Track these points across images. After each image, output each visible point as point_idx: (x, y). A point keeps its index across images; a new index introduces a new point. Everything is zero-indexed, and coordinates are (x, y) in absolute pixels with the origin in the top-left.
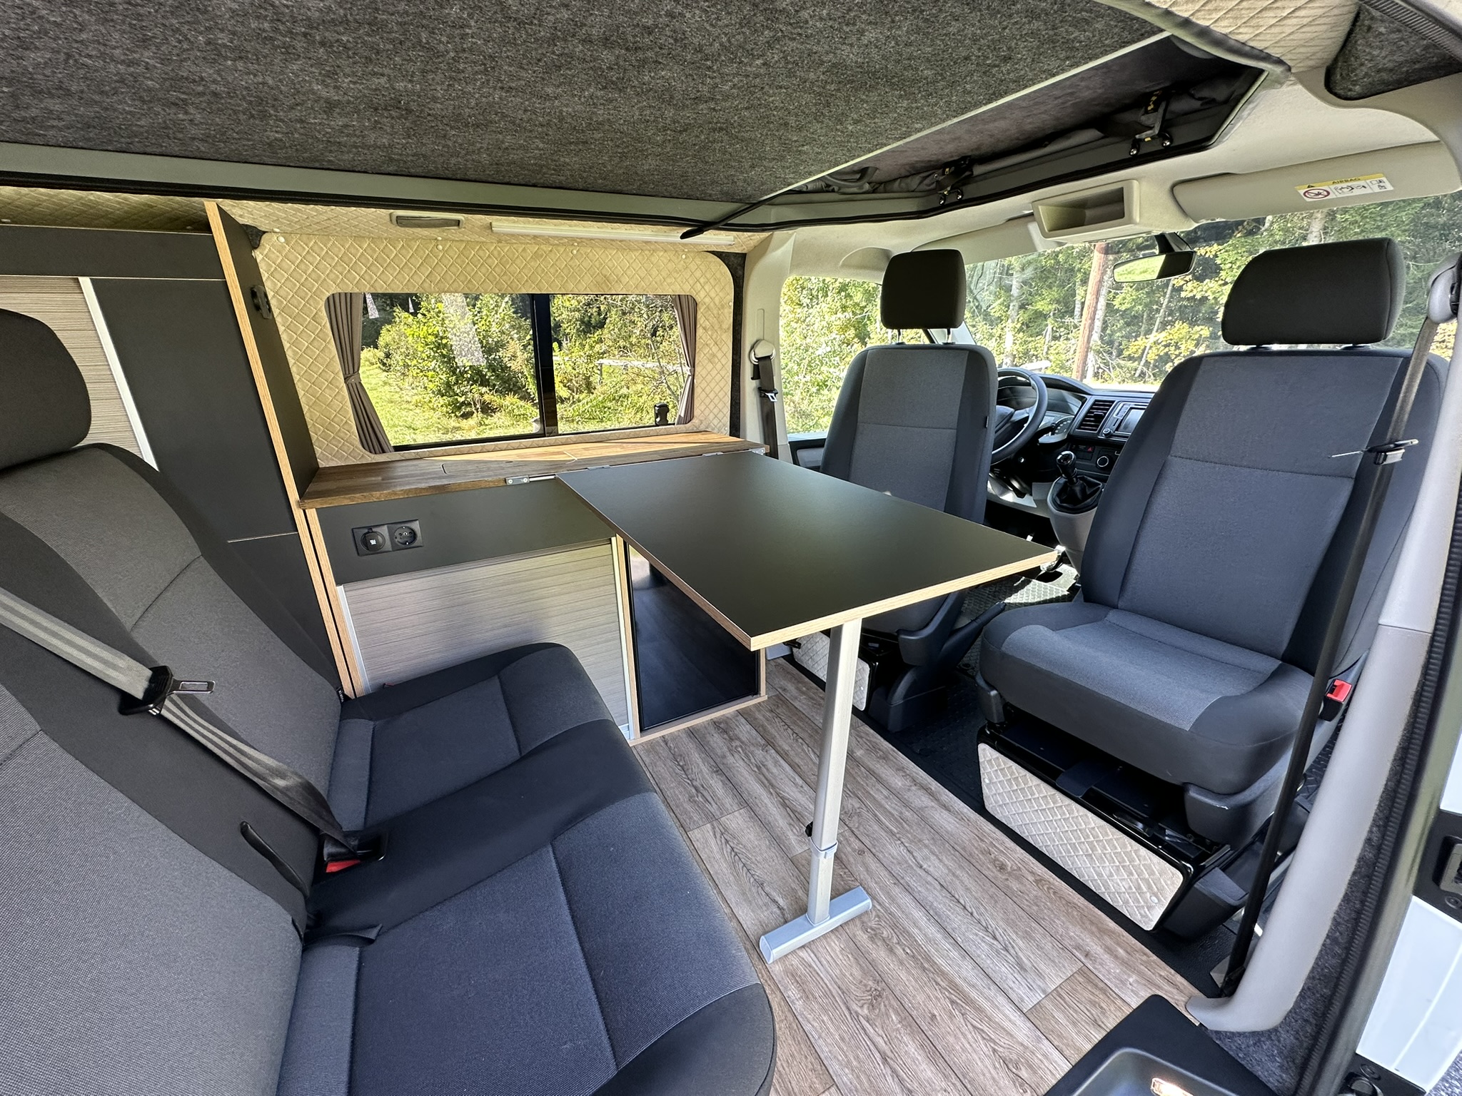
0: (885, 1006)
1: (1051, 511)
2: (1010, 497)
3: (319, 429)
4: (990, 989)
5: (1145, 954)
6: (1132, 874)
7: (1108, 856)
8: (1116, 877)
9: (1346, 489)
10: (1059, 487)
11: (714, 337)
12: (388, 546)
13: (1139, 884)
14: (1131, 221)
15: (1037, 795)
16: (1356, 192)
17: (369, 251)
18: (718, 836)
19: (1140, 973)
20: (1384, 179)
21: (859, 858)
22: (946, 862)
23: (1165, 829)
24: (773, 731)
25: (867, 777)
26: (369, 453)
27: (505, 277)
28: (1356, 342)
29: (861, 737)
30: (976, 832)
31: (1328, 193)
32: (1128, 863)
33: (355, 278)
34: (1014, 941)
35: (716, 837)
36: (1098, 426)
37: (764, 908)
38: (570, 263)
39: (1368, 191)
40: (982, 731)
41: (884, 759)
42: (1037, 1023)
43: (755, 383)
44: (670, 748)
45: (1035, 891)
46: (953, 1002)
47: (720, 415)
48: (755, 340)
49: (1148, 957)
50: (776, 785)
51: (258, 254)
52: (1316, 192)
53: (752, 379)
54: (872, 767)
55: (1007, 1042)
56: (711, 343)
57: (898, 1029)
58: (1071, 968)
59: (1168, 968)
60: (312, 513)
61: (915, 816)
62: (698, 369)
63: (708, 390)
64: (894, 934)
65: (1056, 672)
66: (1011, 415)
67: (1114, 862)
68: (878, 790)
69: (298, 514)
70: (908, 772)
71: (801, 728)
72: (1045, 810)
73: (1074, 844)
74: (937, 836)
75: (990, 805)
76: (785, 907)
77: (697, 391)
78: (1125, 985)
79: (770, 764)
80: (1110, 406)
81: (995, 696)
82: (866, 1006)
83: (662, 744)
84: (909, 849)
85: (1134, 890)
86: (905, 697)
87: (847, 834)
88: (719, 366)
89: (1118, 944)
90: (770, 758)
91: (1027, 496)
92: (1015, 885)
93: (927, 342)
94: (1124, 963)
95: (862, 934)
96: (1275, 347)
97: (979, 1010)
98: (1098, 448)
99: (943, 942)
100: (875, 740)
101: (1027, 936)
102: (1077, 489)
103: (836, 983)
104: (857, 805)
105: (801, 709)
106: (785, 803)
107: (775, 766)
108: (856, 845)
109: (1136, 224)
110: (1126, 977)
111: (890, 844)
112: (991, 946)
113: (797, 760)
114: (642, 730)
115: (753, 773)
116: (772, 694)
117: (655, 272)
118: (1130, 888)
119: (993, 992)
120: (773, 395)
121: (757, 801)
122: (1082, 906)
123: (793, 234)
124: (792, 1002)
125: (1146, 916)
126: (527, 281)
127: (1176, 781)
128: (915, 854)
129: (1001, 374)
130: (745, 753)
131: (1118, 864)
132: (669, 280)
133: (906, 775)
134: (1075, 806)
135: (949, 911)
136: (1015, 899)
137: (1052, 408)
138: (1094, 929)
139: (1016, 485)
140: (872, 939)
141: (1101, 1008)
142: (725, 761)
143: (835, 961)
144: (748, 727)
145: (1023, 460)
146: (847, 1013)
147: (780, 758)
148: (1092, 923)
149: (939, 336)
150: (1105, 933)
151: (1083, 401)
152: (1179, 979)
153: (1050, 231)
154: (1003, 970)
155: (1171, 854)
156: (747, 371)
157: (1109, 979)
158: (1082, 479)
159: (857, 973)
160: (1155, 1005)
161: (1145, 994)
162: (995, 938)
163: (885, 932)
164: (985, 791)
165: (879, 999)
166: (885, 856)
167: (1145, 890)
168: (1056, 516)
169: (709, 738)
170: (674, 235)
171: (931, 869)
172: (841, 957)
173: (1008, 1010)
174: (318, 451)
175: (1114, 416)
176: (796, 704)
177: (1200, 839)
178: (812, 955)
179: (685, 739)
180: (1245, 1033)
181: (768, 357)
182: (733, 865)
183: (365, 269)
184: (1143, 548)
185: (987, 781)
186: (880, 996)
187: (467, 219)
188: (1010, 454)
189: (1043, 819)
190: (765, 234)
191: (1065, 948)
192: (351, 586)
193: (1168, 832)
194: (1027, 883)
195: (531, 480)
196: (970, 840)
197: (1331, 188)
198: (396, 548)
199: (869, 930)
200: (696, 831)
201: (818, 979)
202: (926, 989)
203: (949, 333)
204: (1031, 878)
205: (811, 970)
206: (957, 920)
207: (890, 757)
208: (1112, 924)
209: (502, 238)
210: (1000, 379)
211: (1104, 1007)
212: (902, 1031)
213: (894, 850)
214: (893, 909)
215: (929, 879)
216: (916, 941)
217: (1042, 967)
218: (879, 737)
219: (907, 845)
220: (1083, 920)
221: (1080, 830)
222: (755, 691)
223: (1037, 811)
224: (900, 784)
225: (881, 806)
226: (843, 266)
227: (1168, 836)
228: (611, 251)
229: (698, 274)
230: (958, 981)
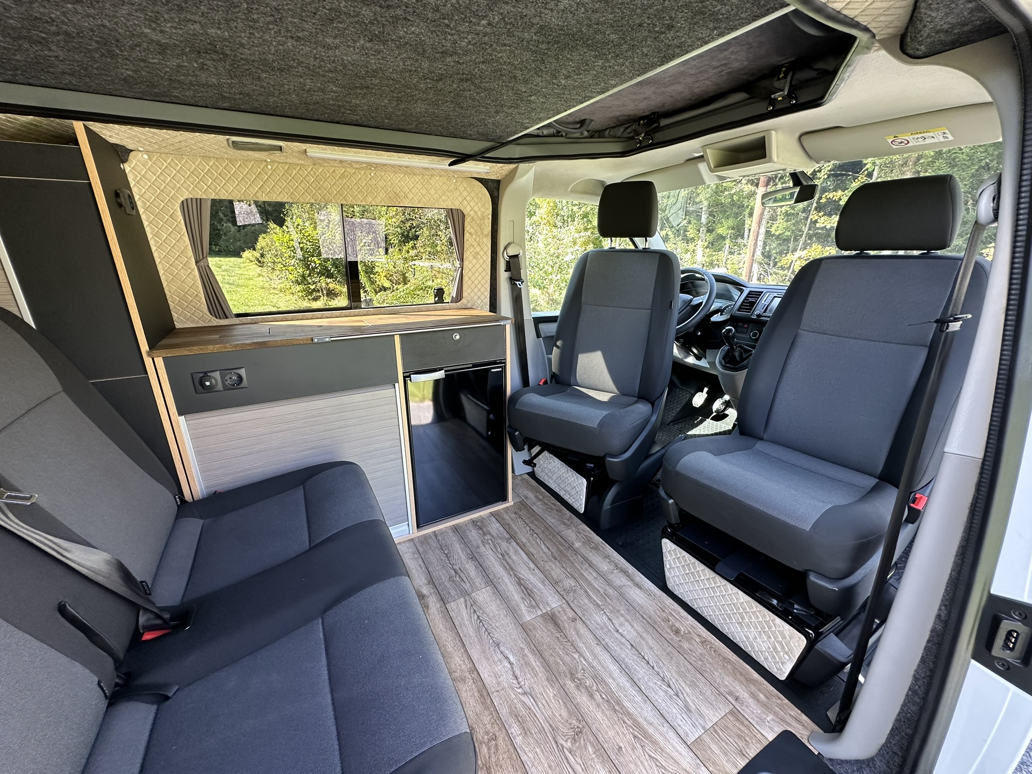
0: (584, 740)
1: (719, 370)
2: (691, 360)
3: (176, 299)
4: (663, 726)
5: (779, 698)
6: (770, 638)
7: (753, 623)
8: (759, 639)
9: (923, 354)
10: (723, 353)
11: (477, 240)
12: (220, 386)
13: (775, 645)
14: (770, 161)
15: (703, 578)
16: (928, 141)
17: (214, 167)
18: (468, 607)
19: (775, 714)
20: (947, 131)
21: (572, 624)
22: (636, 627)
23: (794, 604)
24: (515, 528)
25: (582, 563)
26: (215, 318)
27: (319, 191)
28: (929, 250)
29: (580, 533)
30: (659, 604)
31: (908, 142)
32: (767, 629)
33: (204, 187)
34: (683, 688)
35: (467, 608)
36: (751, 310)
37: (499, 663)
38: (369, 182)
39: (935, 140)
40: (665, 530)
41: (595, 549)
42: (698, 753)
43: (507, 274)
44: (438, 541)
45: (701, 650)
46: (635, 737)
47: (482, 297)
48: (507, 243)
49: (782, 700)
50: (515, 568)
51: (127, 167)
52: (900, 141)
53: (505, 271)
54: (586, 555)
55: (674, 768)
56: (475, 244)
57: (593, 759)
58: (725, 710)
59: (796, 709)
60: (160, 361)
61: (616, 592)
62: (466, 263)
63: (473, 278)
64: (594, 683)
65: (715, 486)
66: (691, 300)
67: (758, 629)
68: (589, 572)
69: (148, 361)
70: (612, 559)
71: (537, 526)
72: (708, 588)
73: (729, 614)
74: (631, 608)
75: (670, 585)
76: (514, 662)
77: (465, 279)
78: (764, 722)
79: (511, 553)
80: (760, 295)
81: (672, 503)
82: (569, 741)
83: (433, 537)
84: (610, 617)
85: (772, 649)
86: (611, 504)
87: (565, 606)
88: (481, 261)
89: (760, 691)
90: (512, 548)
91: (703, 360)
92: (686, 645)
93: (632, 247)
94: (764, 705)
95: (571, 683)
96: (872, 253)
97: (654, 743)
98: (751, 325)
99: (631, 689)
100: (589, 535)
101: (693, 685)
102: (737, 354)
103: (548, 722)
104: (573, 584)
105: (538, 512)
106: (520, 583)
107: (515, 555)
108: (571, 614)
109: (774, 163)
110: (765, 716)
111: (596, 613)
112: (666, 692)
113: (532, 550)
114: (418, 527)
115: (498, 560)
116: (516, 501)
117: (433, 192)
118: (769, 648)
119: (665, 729)
120: (520, 283)
121: (500, 580)
122: (735, 661)
123: (532, 167)
124: (514, 738)
125: (781, 670)
126: (336, 194)
127: (799, 567)
128: (613, 622)
129: (683, 272)
130: (494, 545)
131: (760, 630)
132: (443, 198)
133: (611, 562)
134: (729, 586)
135: (637, 665)
136: (686, 656)
137: (719, 296)
138: (742, 679)
139: (695, 351)
140: (577, 687)
141: (746, 741)
142: (478, 550)
143: (549, 705)
144: (498, 525)
145: (699, 333)
146: (555, 746)
147: (519, 549)
148: (741, 674)
149: (640, 242)
150: (751, 683)
151: (742, 291)
152: (804, 718)
153: (715, 167)
154: (674, 711)
155: (798, 624)
156: (502, 265)
157: (752, 718)
158: (740, 347)
159: (565, 714)
160: (786, 737)
161: (779, 730)
162: (669, 686)
163: (588, 682)
164: (667, 574)
165: (580, 735)
166: (591, 623)
167: (779, 649)
168: (721, 373)
169: (468, 532)
170: (443, 163)
171: (625, 633)
172: (553, 701)
173: (676, 741)
174: (175, 315)
175: (763, 302)
176: (534, 508)
177: (819, 613)
178: (532, 700)
179: (451, 534)
180: (850, 761)
181: (517, 256)
182: (478, 630)
183: (211, 181)
184: (780, 396)
185: (668, 566)
186: (580, 732)
187: (287, 146)
188: (689, 328)
189: (707, 596)
190: (513, 166)
191: (721, 694)
192: (190, 416)
193: (796, 606)
194: (695, 643)
195: (332, 339)
196: (655, 612)
197: (910, 138)
198: (226, 388)
199: (576, 680)
200: (452, 603)
201: (535, 719)
202: (615, 727)
203: (646, 241)
204: (698, 640)
205: (530, 712)
206: (641, 672)
207: (601, 549)
208: (756, 675)
209: (316, 162)
210: (682, 276)
211: (748, 740)
212: (596, 760)
213: (599, 618)
214: (595, 664)
215: (623, 640)
216: (610, 688)
217: (704, 709)
218: (593, 533)
219: (608, 614)
220: (736, 672)
221: (733, 604)
222: (504, 498)
223: (703, 589)
224: (606, 568)
225: (590, 584)
226: (572, 191)
227: (796, 609)
228: (399, 175)
229: (465, 194)
230: (641, 720)
